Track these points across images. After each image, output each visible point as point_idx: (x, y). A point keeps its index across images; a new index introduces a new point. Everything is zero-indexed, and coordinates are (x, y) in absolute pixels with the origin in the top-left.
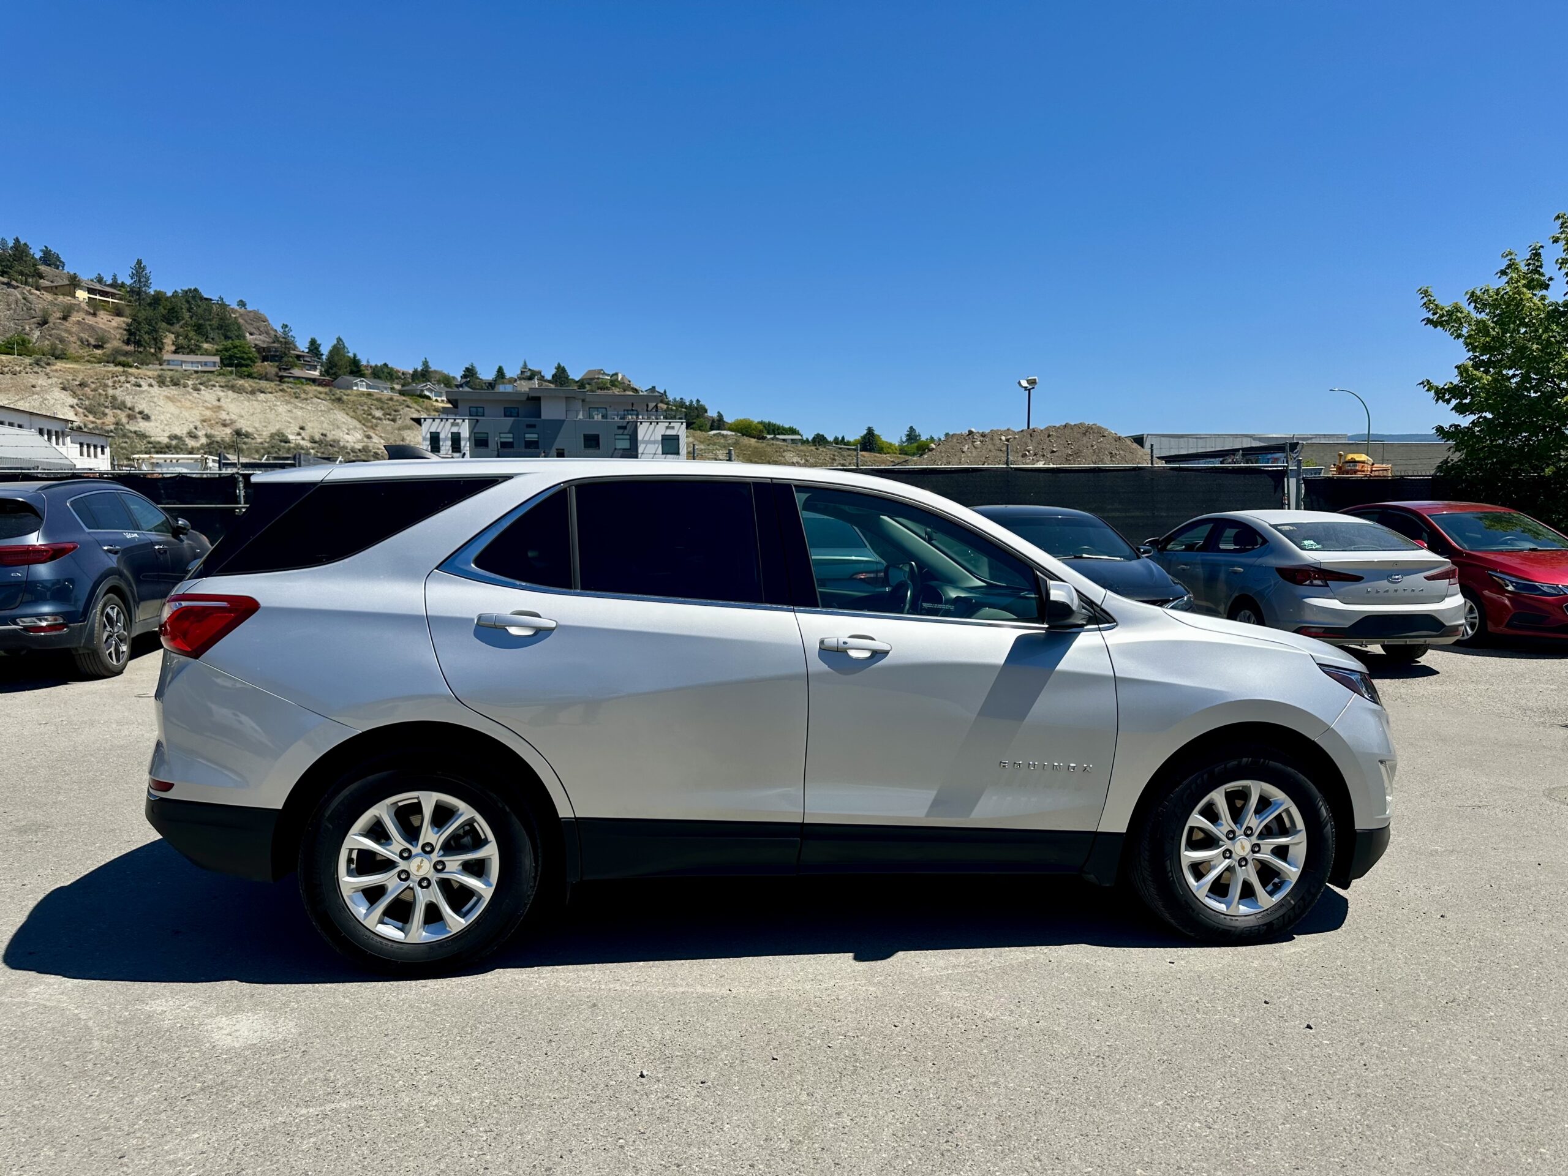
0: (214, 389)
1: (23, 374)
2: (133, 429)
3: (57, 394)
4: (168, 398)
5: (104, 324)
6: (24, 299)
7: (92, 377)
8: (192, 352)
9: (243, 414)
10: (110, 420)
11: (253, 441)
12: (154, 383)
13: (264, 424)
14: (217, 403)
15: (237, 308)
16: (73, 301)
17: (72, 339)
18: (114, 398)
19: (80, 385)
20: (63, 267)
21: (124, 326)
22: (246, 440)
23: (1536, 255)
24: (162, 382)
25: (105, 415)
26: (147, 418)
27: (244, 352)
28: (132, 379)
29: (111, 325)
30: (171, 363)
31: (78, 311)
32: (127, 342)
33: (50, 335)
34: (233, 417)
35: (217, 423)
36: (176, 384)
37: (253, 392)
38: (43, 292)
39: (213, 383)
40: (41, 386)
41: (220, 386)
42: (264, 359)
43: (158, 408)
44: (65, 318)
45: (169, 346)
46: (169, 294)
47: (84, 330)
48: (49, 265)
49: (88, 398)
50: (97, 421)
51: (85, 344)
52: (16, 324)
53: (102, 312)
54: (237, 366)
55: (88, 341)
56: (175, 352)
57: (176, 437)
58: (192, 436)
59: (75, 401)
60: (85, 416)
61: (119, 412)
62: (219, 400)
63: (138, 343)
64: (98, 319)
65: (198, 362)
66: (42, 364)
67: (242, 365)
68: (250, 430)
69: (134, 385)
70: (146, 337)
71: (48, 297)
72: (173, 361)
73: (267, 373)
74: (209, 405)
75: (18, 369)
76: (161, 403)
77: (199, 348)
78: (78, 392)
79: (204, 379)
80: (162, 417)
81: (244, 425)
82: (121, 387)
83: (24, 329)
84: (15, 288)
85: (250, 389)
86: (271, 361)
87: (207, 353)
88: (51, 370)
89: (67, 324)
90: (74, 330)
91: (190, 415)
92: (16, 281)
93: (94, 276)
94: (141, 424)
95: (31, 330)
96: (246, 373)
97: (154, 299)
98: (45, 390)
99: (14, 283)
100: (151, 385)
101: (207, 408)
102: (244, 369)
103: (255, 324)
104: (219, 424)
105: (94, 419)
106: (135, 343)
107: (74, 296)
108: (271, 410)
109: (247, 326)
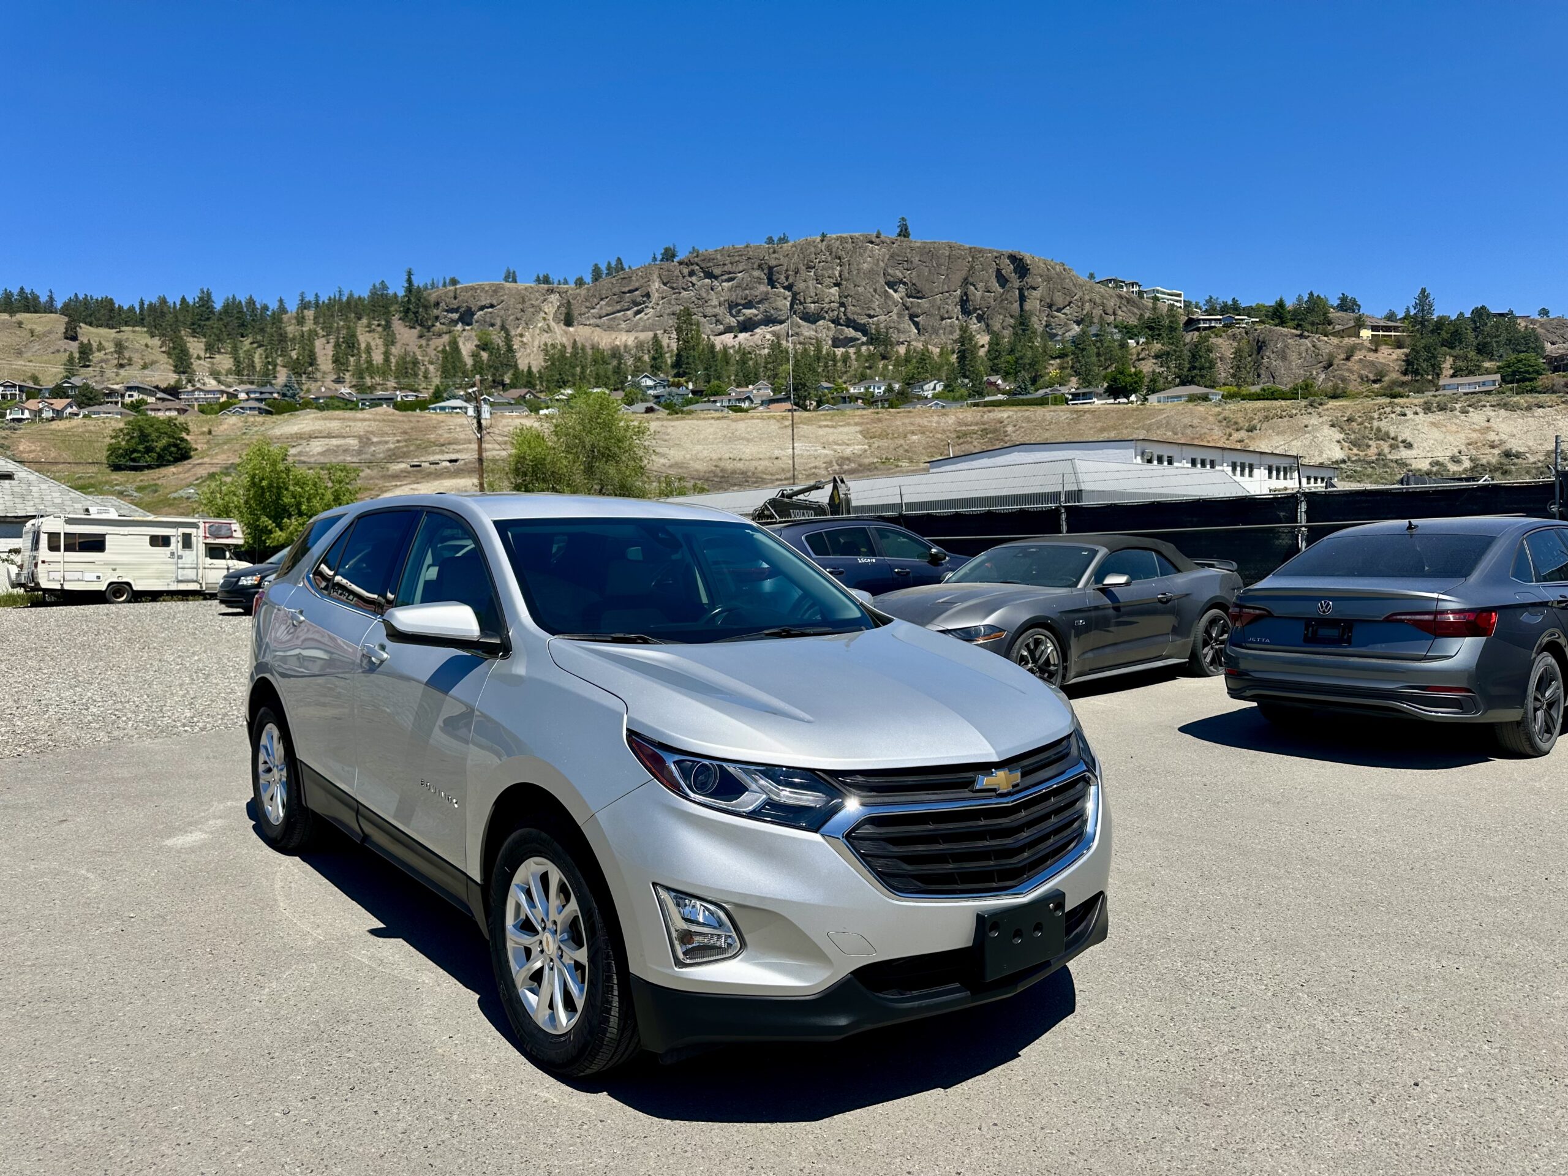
0: (1484, 409)
1: (1299, 416)
2: (1394, 457)
3: (1326, 431)
4: (1433, 424)
5: (1384, 358)
6: (1314, 346)
7: (1359, 412)
8: (1471, 373)
9: (1515, 433)
10: (1373, 451)
11: (1525, 462)
12: (1418, 409)
13: (1539, 442)
14: (1487, 424)
15: (1538, 317)
16: (1357, 341)
17: (1353, 377)
18: (1379, 429)
19: (1347, 420)
20: (1359, 310)
21: (1403, 357)
22: (1516, 460)
24: (1427, 408)
25: (1369, 446)
26: (1409, 446)
27: (1530, 366)
28: (1398, 409)
29: (1390, 357)
30: (1447, 387)
31: (1360, 350)
32: (1405, 373)
33: (1334, 377)
34: (1503, 437)
35: (1484, 445)
36: (1442, 408)
37: (1529, 408)
38: (1330, 337)
39: (1483, 403)
40: (1313, 425)
41: (1492, 406)
42: (1556, 369)
43: (1421, 435)
44: (1348, 359)
45: (1447, 371)
46: (1454, 317)
47: (1364, 367)
48: (1346, 311)
49: (1354, 432)
50: (1361, 453)
51: (1364, 379)
52: (1305, 371)
53: (1383, 347)
54: (1518, 381)
55: (1367, 377)
56: (1453, 376)
57: (1437, 463)
58: (1455, 460)
59: (1342, 436)
60: (1350, 449)
61: (1382, 442)
62: (1488, 421)
63: (1416, 372)
64: (1379, 355)
65: (1476, 383)
66: (1316, 405)
67: (1524, 380)
68: (1521, 450)
69: (1399, 415)
70: (1424, 365)
71: (1335, 340)
72: (1449, 385)
73: (1554, 385)
74: (1477, 427)
75: (1294, 412)
76: (1425, 430)
77: (1479, 367)
78: (1346, 428)
79: (1473, 400)
80: (1425, 444)
81: (1515, 446)
82: (1386, 418)
83: (1311, 375)
84: (1306, 337)
85: (1525, 405)
86: (1564, 371)
87: (1488, 372)
88: (1324, 410)
89: (1349, 364)
90: (1355, 368)
91: (1455, 440)
92: (1308, 331)
93: (1384, 313)
94: (1403, 453)
95: (1318, 373)
96: (1529, 388)
97: (1436, 326)
98: (1316, 428)
99: (1306, 334)
100: (1416, 413)
101: (1475, 430)
102: (1527, 383)
103: (1559, 332)
104: (1487, 446)
105: (1357, 452)
106: (1412, 372)
107: (1358, 336)
108: (1550, 425)
109: (1549, 335)
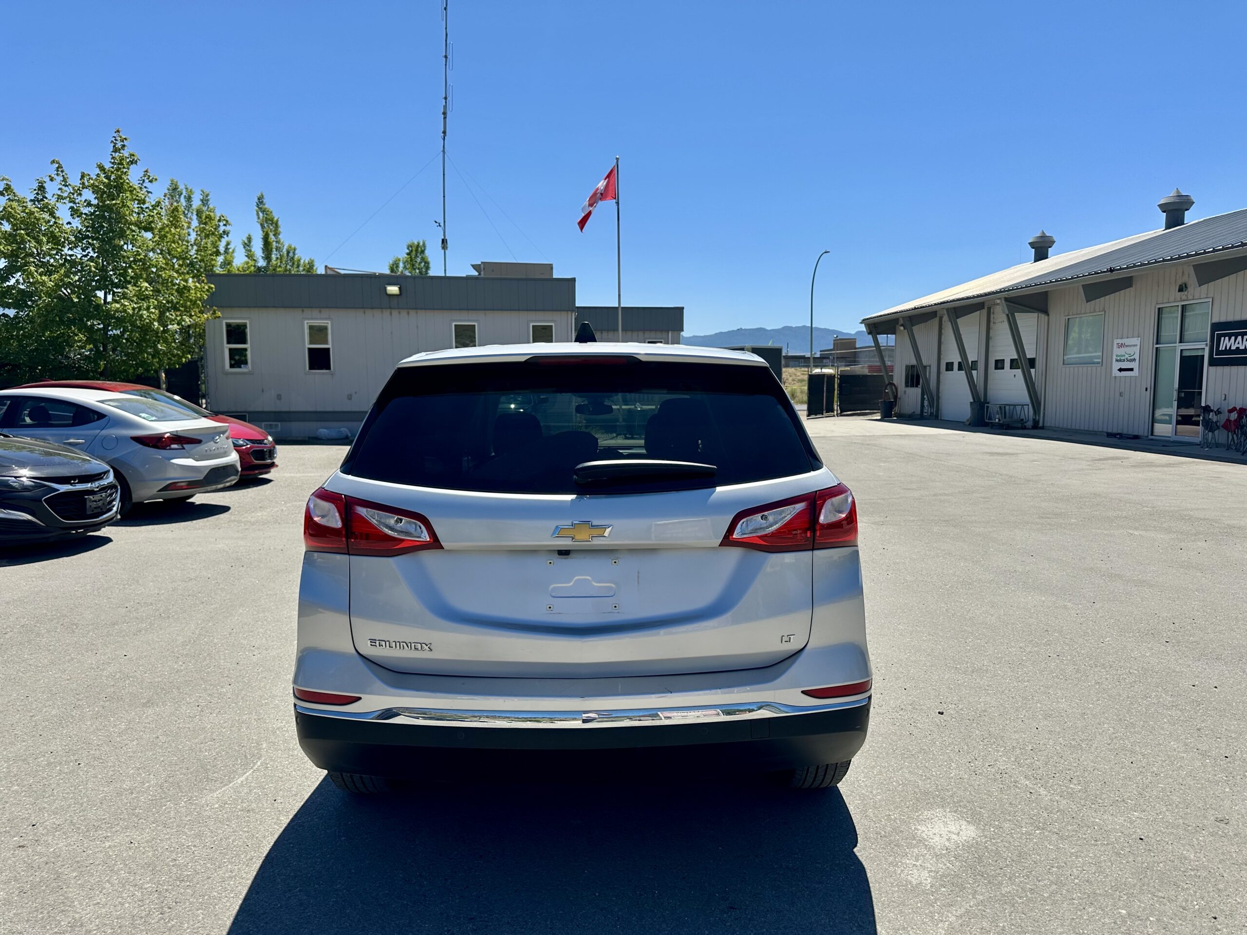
23: (41, 188)
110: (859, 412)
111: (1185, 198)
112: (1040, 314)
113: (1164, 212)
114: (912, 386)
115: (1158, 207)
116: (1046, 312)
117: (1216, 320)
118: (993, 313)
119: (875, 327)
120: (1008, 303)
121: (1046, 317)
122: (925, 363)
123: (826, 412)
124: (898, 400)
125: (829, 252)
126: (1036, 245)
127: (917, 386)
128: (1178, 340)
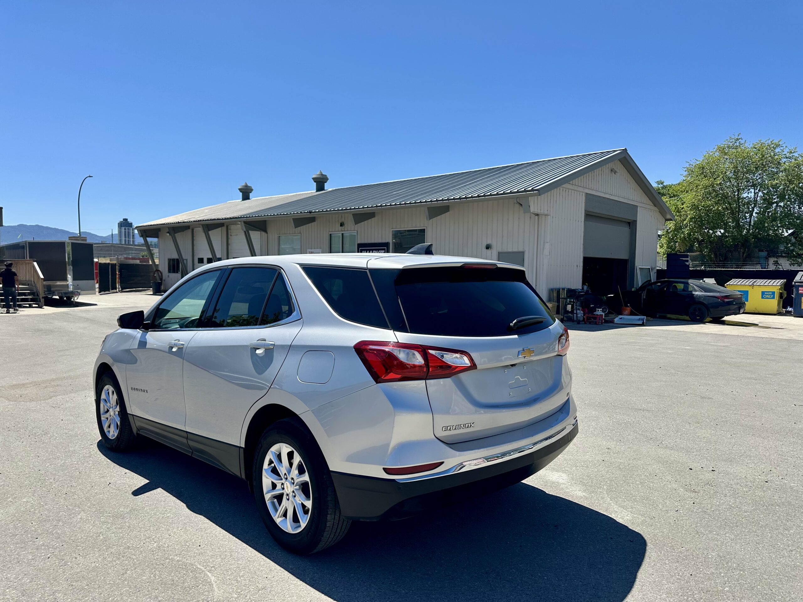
110: (134, 289)
111: (325, 176)
112: (262, 232)
113: (315, 182)
114: (174, 272)
115: (312, 179)
116: (265, 231)
117: (359, 242)
118: (230, 229)
119: (145, 232)
120: (246, 225)
121: (266, 234)
122: (184, 257)
123: (112, 290)
124: (163, 281)
125: (92, 177)
126: (243, 191)
127: (177, 272)
128: (341, 251)
